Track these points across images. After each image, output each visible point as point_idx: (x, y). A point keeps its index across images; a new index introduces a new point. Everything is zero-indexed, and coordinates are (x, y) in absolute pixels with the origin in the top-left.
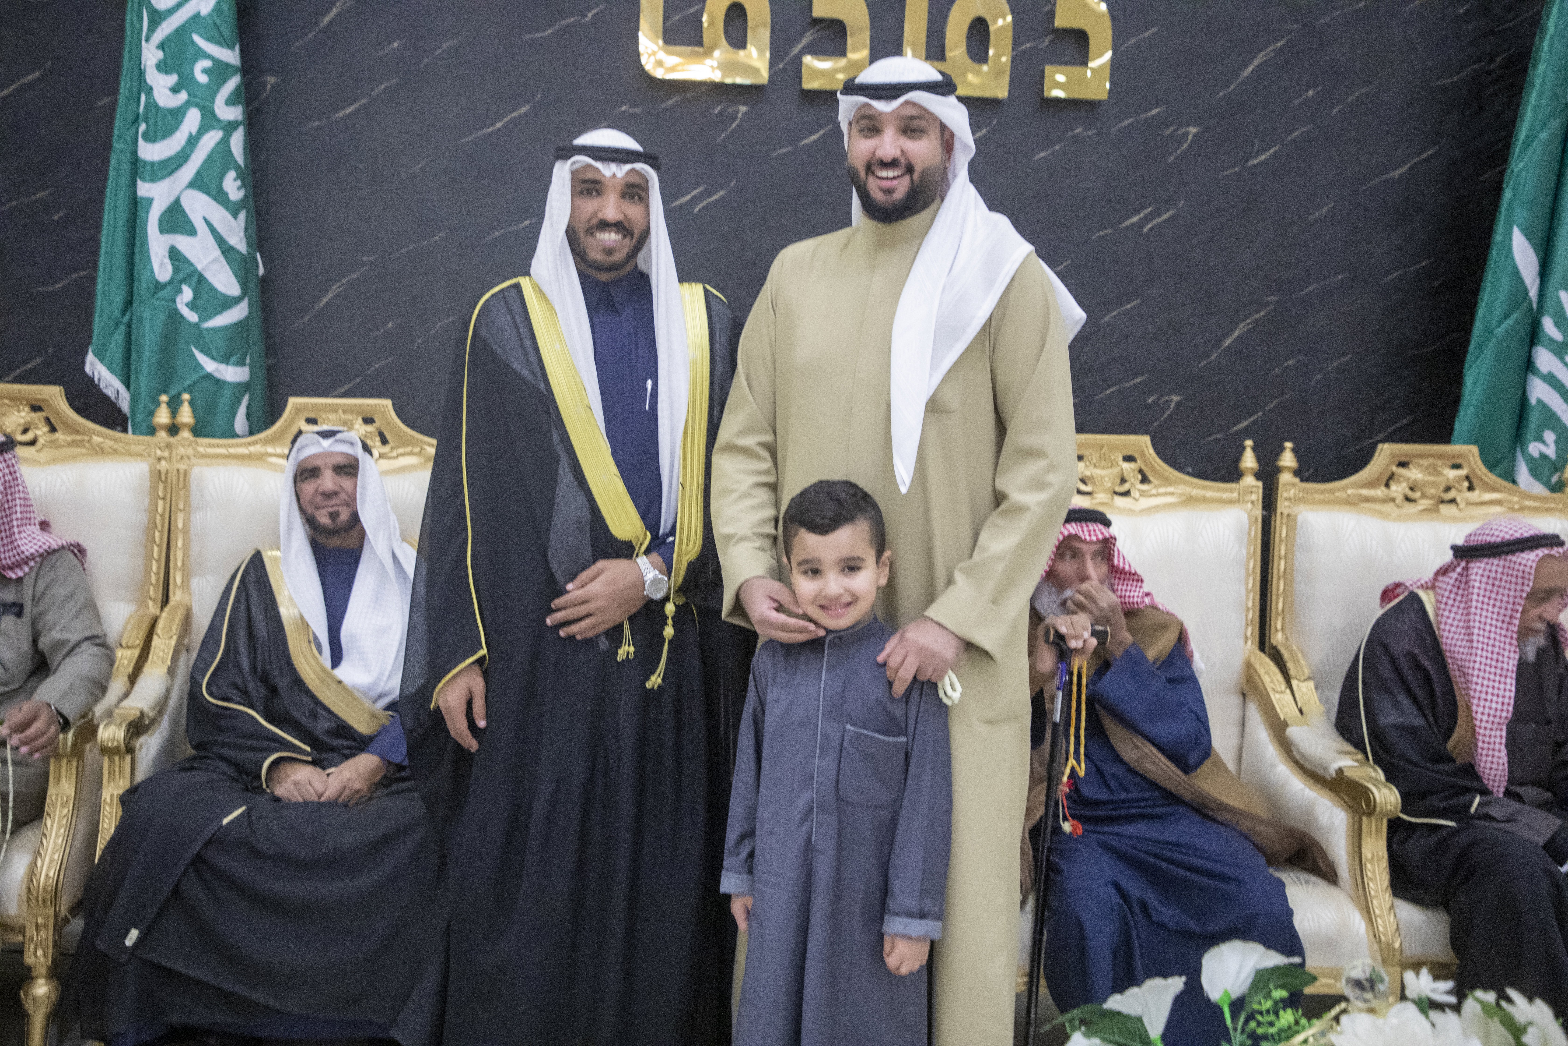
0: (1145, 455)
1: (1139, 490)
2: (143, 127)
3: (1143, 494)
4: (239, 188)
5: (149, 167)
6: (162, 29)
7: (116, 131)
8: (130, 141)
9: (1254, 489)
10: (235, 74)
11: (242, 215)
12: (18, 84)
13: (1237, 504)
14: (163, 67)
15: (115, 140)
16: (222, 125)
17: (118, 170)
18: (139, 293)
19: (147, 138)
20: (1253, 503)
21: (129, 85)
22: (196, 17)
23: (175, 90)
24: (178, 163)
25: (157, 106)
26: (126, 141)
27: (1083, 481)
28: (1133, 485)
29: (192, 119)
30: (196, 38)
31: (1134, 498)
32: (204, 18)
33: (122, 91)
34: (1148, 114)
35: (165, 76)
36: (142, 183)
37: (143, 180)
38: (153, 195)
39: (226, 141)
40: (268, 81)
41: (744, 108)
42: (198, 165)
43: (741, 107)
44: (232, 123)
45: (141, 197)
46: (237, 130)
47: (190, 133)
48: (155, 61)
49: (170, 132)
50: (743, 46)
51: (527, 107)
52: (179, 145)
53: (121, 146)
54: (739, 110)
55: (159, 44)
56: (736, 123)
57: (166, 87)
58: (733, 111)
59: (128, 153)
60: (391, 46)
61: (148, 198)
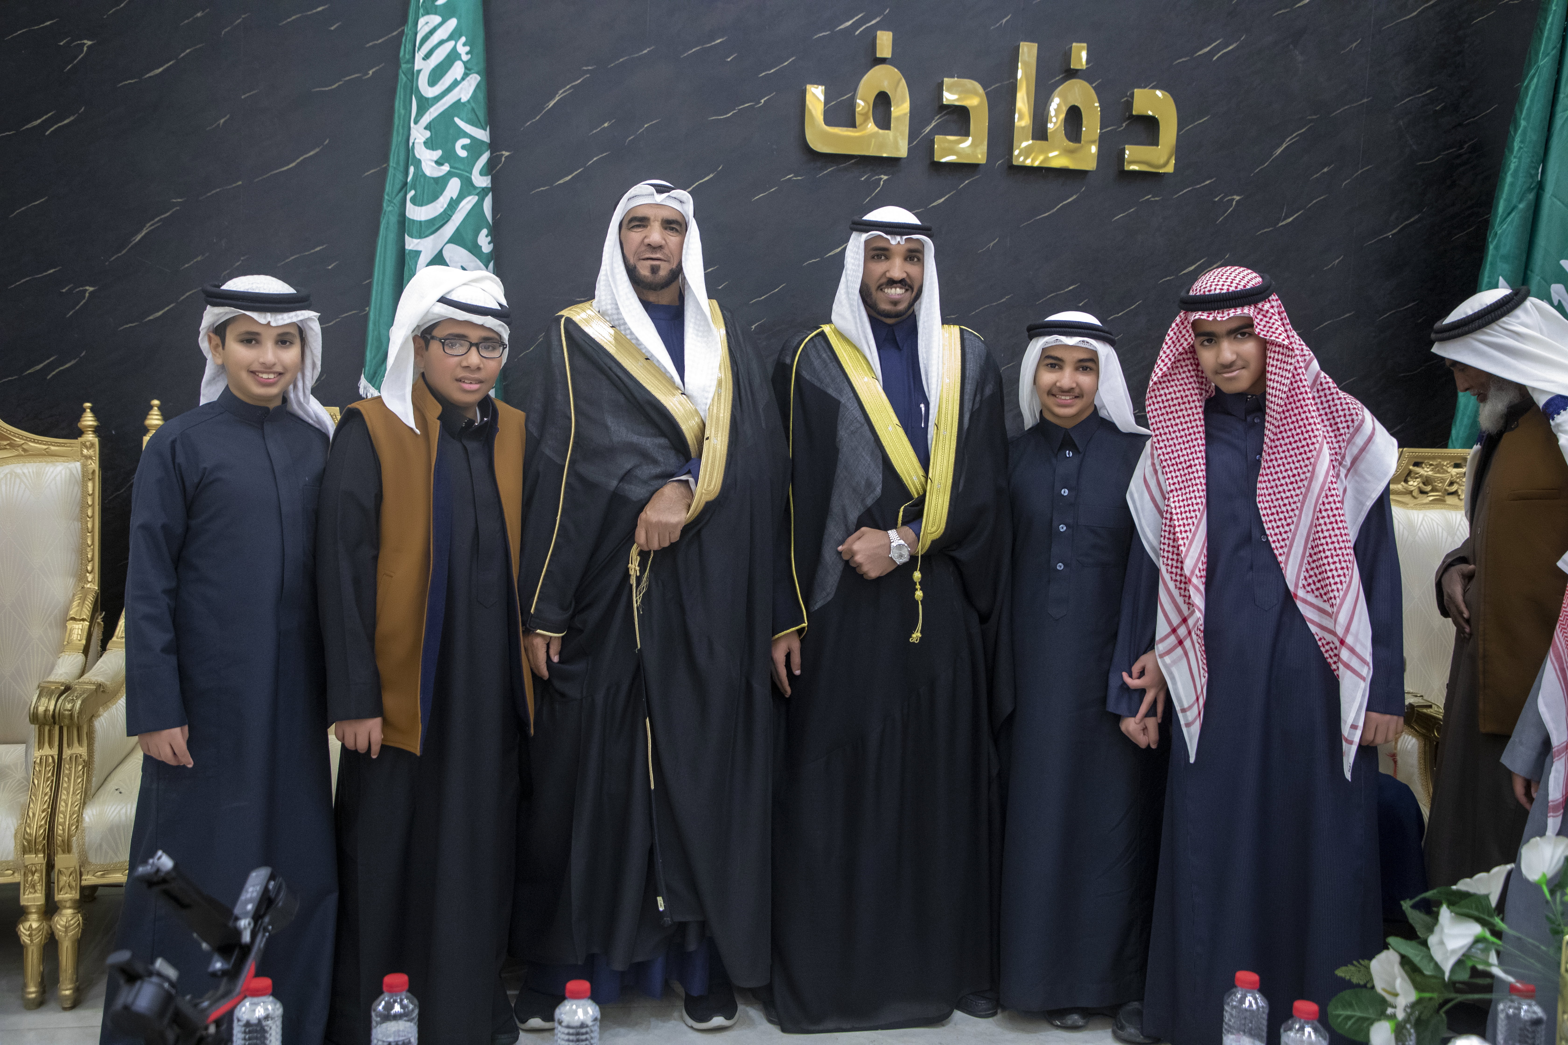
2: (411, 193)
4: (489, 243)
5: (416, 226)
6: (429, 114)
7: (386, 197)
8: (399, 204)
10: (486, 150)
11: (491, 265)
12: (301, 158)
14: (430, 144)
15: (385, 204)
16: (478, 191)
17: (387, 229)
19: (414, 201)
21: (395, 159)
22: (458, 103)
23: (439, 163)
24: (441, 223)
25: (424, 175)
26: (396, 204)
29: (454, 187)
30: (457, 120)
32: (464, 104)
33: (391, 164)
34: (1203, 185)
35: (431, 152)
36: (410, 239)
37: (412, 237)
38: (419, 249)
39: (479, 204)
40: (502, 155)
41: (885, 177)
42: (458, 225)
43: (882, 176)
44: (483, 189)
45: (410, 250)
46: (487, 195)
47: (452, 198)
48: (423, 140)
49: (434, 197)
50: (888, 127)
51: (711, 176)
52: (442, 207)
53: (390, 208)
54: (881, 179)
55: (427, 125)
56: (879, 189)
57: (432, 161)
58: (876, 179)
59: (397, 214)
60: (603, 126)
61: (416, 251)
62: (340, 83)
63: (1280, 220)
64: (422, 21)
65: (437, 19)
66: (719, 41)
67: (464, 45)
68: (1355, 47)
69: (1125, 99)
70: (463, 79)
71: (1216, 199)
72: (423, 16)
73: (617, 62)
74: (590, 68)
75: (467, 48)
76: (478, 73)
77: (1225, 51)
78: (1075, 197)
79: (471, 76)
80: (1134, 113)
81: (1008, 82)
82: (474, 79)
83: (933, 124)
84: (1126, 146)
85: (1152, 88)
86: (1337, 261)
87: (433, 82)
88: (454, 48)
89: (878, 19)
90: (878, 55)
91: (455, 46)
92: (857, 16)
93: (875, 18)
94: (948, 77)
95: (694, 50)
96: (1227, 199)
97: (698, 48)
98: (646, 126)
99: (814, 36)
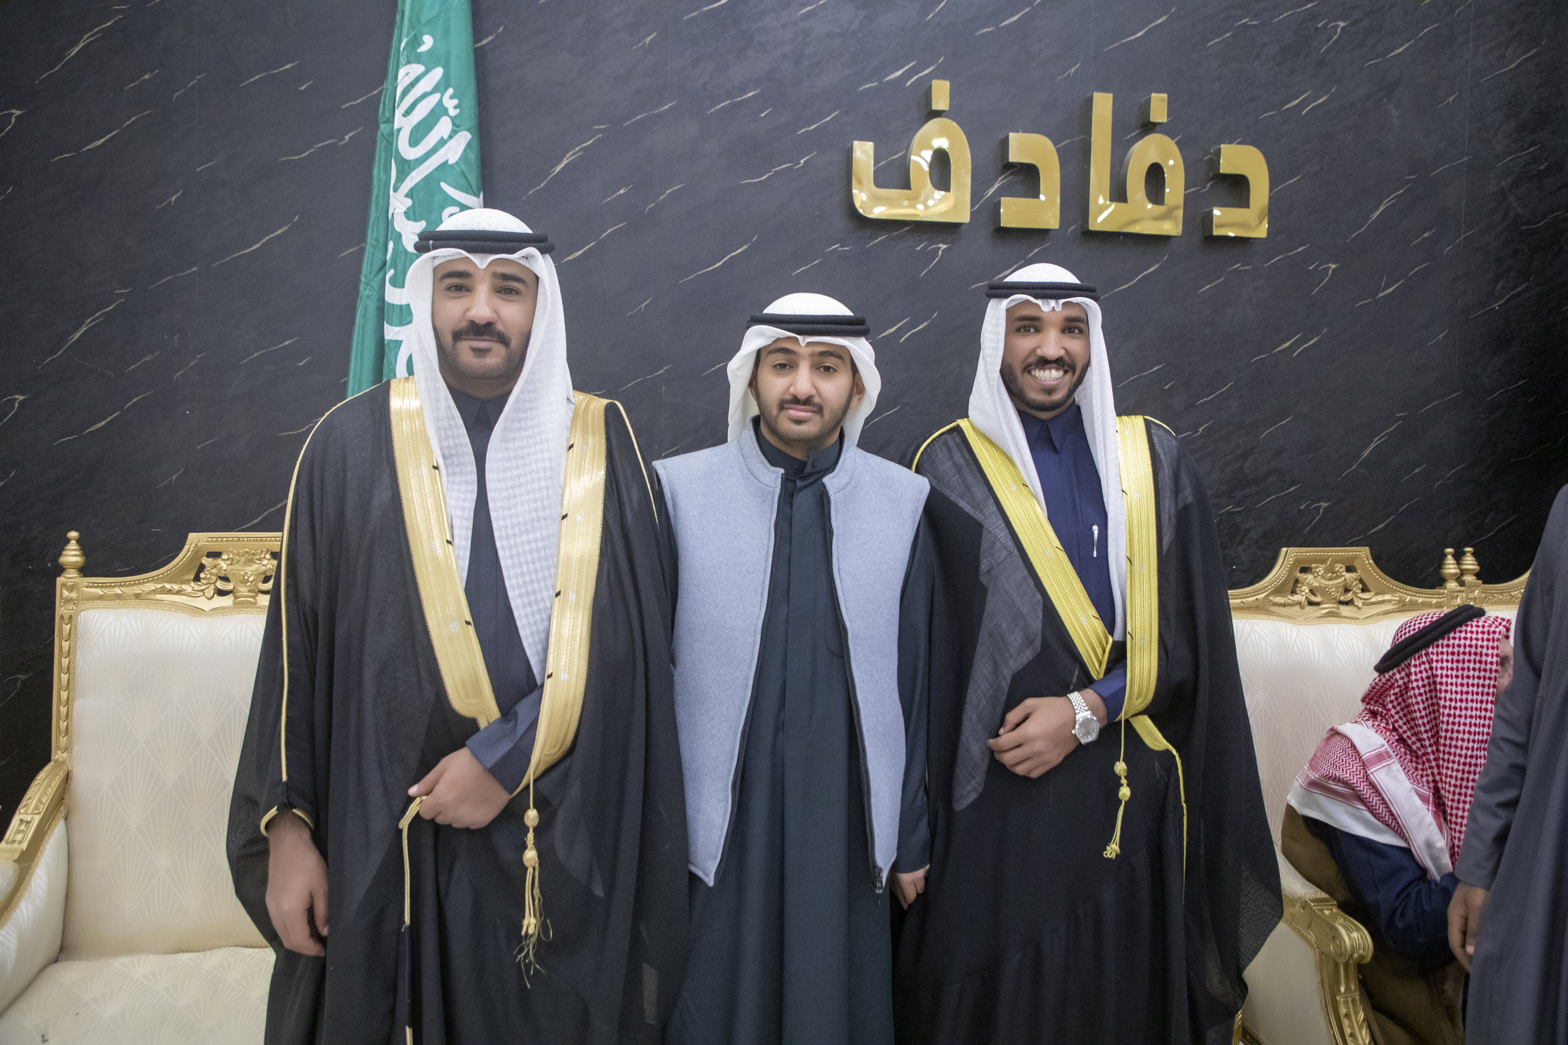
0: (1365, 566)
1: (1361, 599)
2: (391, 273)
3: (1365, 602)
5: (396, 311)
6: (411, 178)
7: (363, 279)
8: (377, 287)
12: (267, 238)
15: (361, 287)
17: (365, 316)
19: (394, 282)
21: (375, 234)
22: (444, 166)
25: (406, 251)
26: (373, 287)
28: (1356, 594)
30: (444, 185)
31: (1357, 606)
32: (452, 166)
33: (369, 241)
34: (1295, 252)
35: (414, 223)
36: (390, 327)
37: (392, 325)
38: (400, 339)
41: (944, 247)
43: (941, 245)
45: (389, 340)
48: (404, 209)
50: (947, 188)
51: (745, 247)
53: (367, 292)
54: (939, 248)
55: (409, 193)
56: (937, 259)
57: (415, 233)
58: (933, 248)
59: (375, 298)
60: (618, 193)
61: (397, 341)
62: (312, 150)
63: (1378, 290)
64: (402, 72)
65: (419, 69)
66: (750, 94)
67: (452, 97)
68: (1453, 100)
69: (1209, 157)
70: (451, 137)
71: (1311, 268)
72: (403, 66)
73: (633, 120)
74: (602, 127)
75: (456, 102)
76: (468, 130)
77: (1314, 104)
78: (1156, 266)
79: (460, 134)
80: (1221, 171)
81: (1081, 138)
82: (464, 138)
83: (997, 186)
84: (1214, 208)
85: (1239, 143)
86: (1442, 335)
87: (414, 141)
88: (440, 102)
89: (931, 69)
90: (934, 107)
91: (441, 99)
92: (908, 65)
93: (928, 67)
94: (1013, 131)
95: (722, 105)
96: (1322, 267)
97: (727, 102)
98: (668, 192)
99: (859, 88)
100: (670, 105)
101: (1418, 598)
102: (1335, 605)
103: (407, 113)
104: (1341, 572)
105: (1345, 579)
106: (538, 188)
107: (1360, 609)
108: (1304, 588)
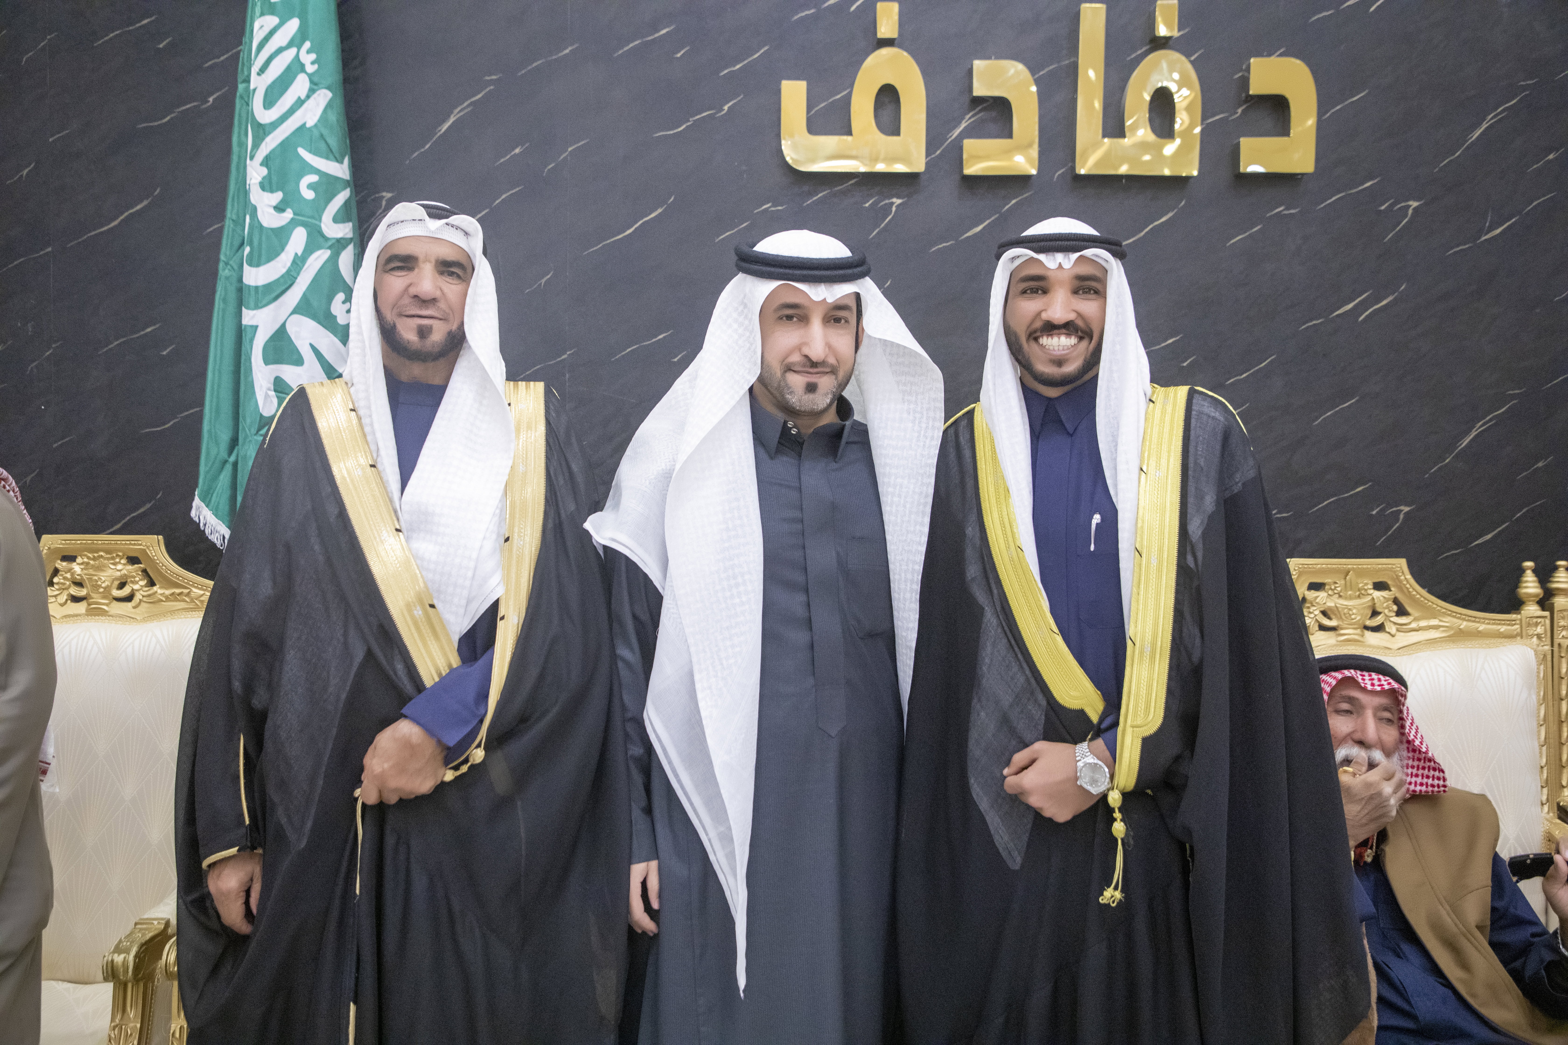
0: (1401, 581)
1: (1395, 623)
2: (247, 251)
3: (1401, 628)
5: (253, 293)
6: (266, 143)
7: (222, 257)
8: (236, 267)
9: (1539, 620)
10: (345, 188)
13: (1519, 638)
14: (267, 186)
15: (221, 267)
16: (330, 243)
17: (224, 297)
18: (244, 429)
19: (251, 262)
20: (1539, 636)
21: (234, 207)
22: (302, 130)
23: (279, 208)
24: (284, 288)
25: (261, 226)
26: (232, 267)
27: (1324, 613)
28: (1387, 618)
29: (298, 239)
30: (301, 151)
31: (1389, 633)
32: (310, 129)
33: (228, 215)
34: (1360, 188)
35: (270, 194)
36: (247, 310)
37: (248, 308)
38: (255, 324)
39: (333, 260)
40: (383, 197)
41: (899, 201)
42: (304, 288)
43: (894, 200)
44: (339, 241)
45: (245, 325)
46: (344, 247)
47: (296, 254)
48: (260, 179)
49: (274, 254)
50: (897, 132)
51: (660, 211)
52: (284, 267)
53: (227, 273)
54: (893, 203)
55: (263, 160)
56: (890, 217)
57: (271, 206)
58: (886, 204)
59: (234, 280)
60: (513, 153)
61: (252, 326)
62: (171, 116)
63: (1481, 232)
64: (257, 25)
65: (273, 21)
66: (664, 32)
67: (308, 52)
69: (1240, 74)
70: (308, 97)
71: (1383, 208)
72: (258, 18)
73: (530, 68)
74: (494, 77)
75: (313, 56)
76: (329, 89)
78: (1170, 215)
79: (318, 92)
80: (1251, 92)
81: (1067, 62)
82: (323, 97)
83: (963, 125)
84: (1242, 139)
85: (1280, 56)
87: (269, 103)
88: (297, 57)
90: (880, 35)
91: (297, 54)
94: (980, 58)
95: (631, 45)
96: (1399, 206)
97: (637, 43)
98: (570, 149)
99: (793, 16)
100: (570, 48)
101: (1477, 625)
102: (1358, 631)
103: (262, 71)
104: (1366, 590)
105: (1373, 599)
106: (423, 150)
107: (1393, 636)
108: (1315, 608)
